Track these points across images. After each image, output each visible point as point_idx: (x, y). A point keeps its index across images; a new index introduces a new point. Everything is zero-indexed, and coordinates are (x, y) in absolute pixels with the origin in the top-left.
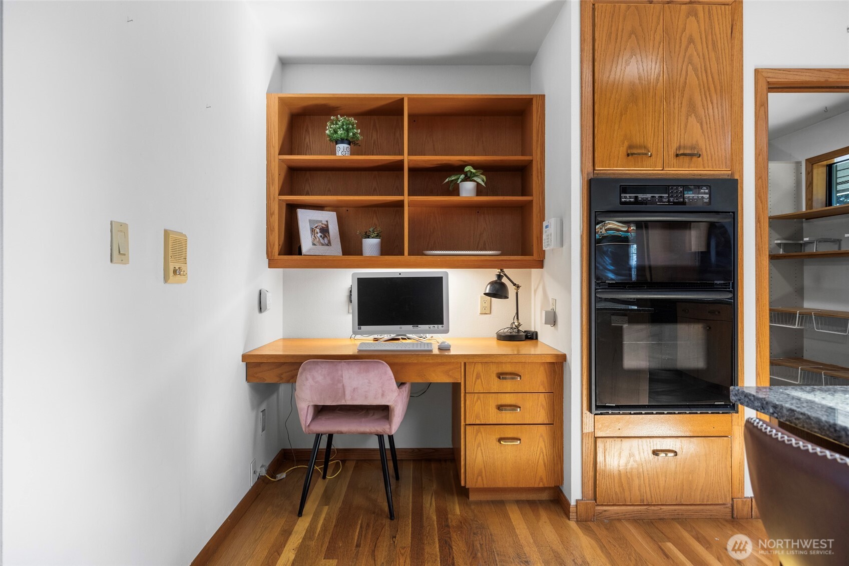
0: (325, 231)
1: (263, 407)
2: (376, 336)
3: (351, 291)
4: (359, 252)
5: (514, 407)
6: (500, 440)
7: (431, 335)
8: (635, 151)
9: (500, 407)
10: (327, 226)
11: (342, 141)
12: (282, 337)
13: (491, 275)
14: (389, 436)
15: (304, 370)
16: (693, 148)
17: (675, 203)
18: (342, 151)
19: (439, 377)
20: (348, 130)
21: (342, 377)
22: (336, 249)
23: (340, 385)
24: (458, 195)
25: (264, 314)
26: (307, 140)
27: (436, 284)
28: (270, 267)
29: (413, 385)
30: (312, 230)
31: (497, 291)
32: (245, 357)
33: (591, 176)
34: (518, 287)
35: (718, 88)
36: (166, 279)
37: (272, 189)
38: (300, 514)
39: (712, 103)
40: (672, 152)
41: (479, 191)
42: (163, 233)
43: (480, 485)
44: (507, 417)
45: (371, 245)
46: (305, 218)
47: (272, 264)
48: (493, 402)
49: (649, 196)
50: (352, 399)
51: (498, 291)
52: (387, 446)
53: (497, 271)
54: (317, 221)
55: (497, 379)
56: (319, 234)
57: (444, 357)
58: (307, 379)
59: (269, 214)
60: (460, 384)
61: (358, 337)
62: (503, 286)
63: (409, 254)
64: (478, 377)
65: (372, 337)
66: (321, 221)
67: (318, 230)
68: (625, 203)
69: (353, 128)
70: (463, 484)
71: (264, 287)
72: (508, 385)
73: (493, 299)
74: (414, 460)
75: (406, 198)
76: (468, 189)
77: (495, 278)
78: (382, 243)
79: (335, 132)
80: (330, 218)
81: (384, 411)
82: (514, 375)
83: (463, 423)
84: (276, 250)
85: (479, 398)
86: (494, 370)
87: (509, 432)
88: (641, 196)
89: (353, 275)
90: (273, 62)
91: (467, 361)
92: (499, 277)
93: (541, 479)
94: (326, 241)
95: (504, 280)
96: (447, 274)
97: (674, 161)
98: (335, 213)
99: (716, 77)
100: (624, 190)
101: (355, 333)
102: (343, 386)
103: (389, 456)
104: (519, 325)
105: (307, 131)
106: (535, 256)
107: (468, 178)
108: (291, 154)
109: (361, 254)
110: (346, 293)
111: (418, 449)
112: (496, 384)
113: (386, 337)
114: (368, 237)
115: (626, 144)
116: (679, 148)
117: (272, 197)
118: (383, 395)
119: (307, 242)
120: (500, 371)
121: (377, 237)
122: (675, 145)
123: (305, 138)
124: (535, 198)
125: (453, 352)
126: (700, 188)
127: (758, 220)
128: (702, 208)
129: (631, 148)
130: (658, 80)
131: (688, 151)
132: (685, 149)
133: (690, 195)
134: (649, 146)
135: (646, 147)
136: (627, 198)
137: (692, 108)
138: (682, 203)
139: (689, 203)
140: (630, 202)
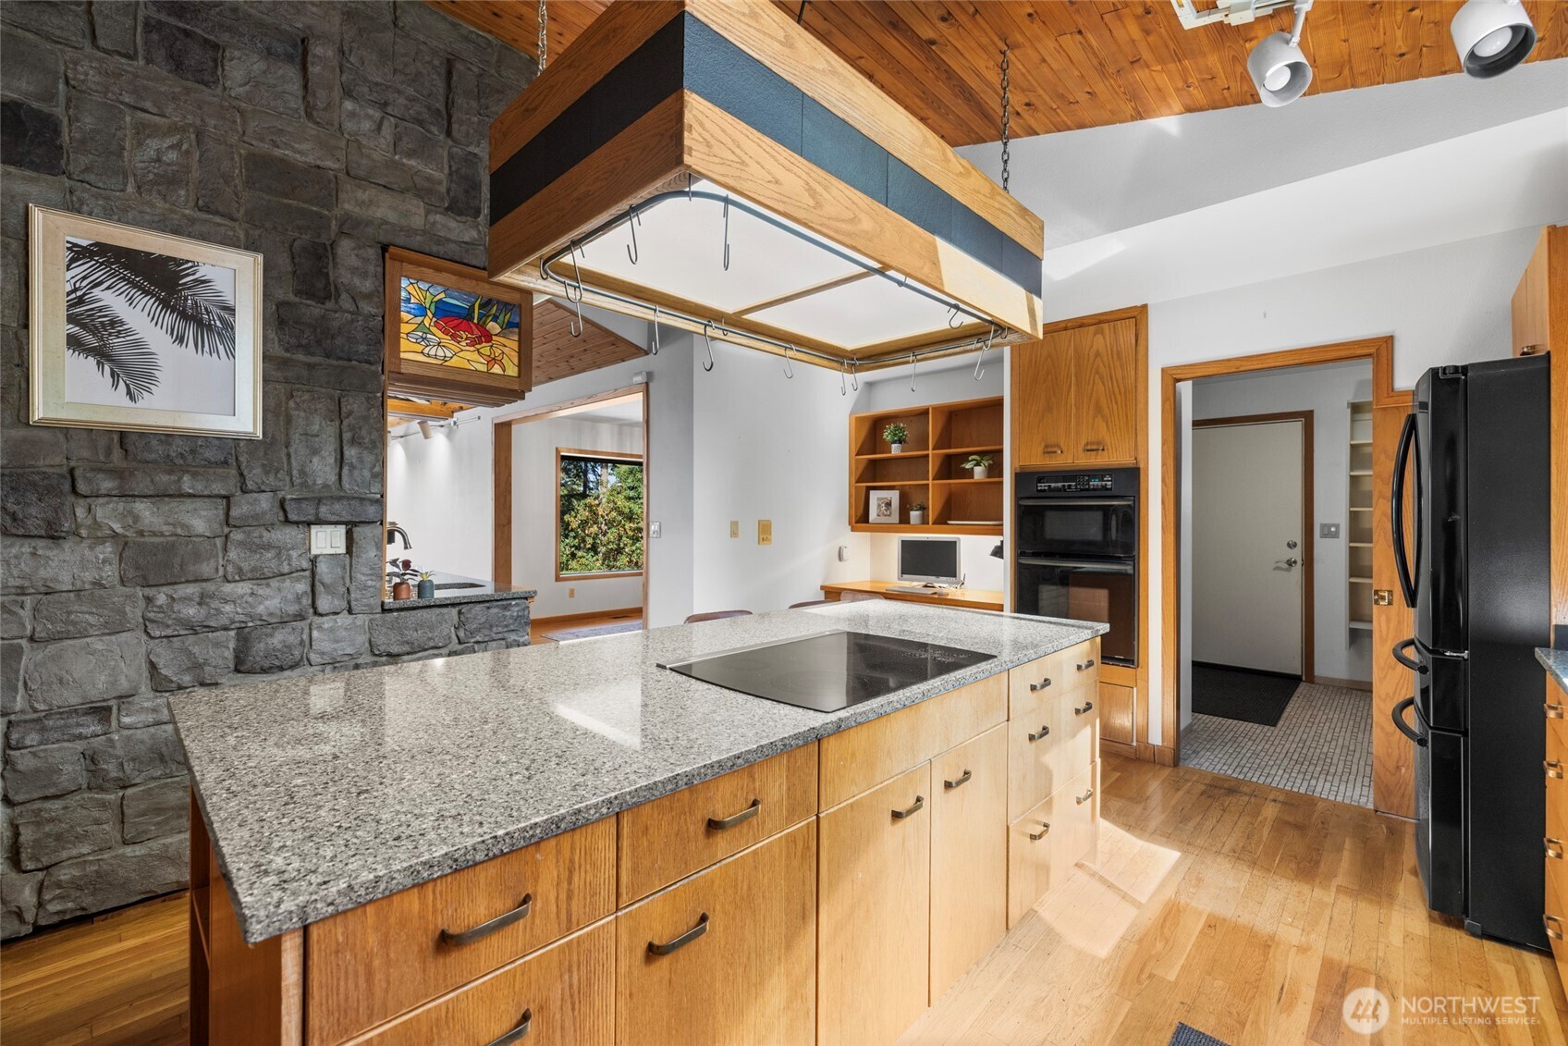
0: (889, 504)
3: (899, 549)
4: (908, 522)
8: (1050, 450)
10: (891, 502)
11: (896, 442)
16: (1098, 443)
17: (1082, 490)
18: (896, 449)
22: (895, 518)
24: (972, 477)
25: (841, 562)
27: (954, 547)
28: (849, 531)
30: (879, 505)
33: (1018, 471)
35: (1123, 390)
36: (760, 543)
37: (852, 480)
39: (1116, 403)
40: (1082, 448)
42: (758, 522)
45: (914, 517)
46: (875, 497)
47: (853, 528)
49: (1060, 485)
54: (882, 500)
56: (884, 508)
59: (850, 496)
61: (899, 581)
63: (934, 523)
66: (886, 499)
67: (883, 505)
68: (1041, 491)
71: (845, 543)
75: (930, 482)
76: (978, 473)
78: (919, 515)
80: (894, 496)
84: (853, 519)
88: (1053, 485)
89: (902, 537)
94: (888, 512)
96: (960, 539)
97: (1082, 455)
98: (897, 492)
99: (1120, 381)
100: (1041, 481)
101: (897, 578)
108: (875, 453)
110: (896, 550)
114: (913, 510)
115: (1043, 445)
116: (1088, 444)
117: (852, 484)
119: (874, 513)
121: (917, 510)
122: (1083, 442)
126: (1103, 476)
127: (1163, 503)
128: (1104, 493)
129: (1046, 446)
130: (1069, 391)
131: (1094, 447)
132: (1092, 443)
133: (1095, 483)
134: (1062, 444)
135: (1058, 446)
136: (1042, 486)
137: (1098, 409)
138: (1088, 490)
139: (1094, 490)
140: (1044, 491)
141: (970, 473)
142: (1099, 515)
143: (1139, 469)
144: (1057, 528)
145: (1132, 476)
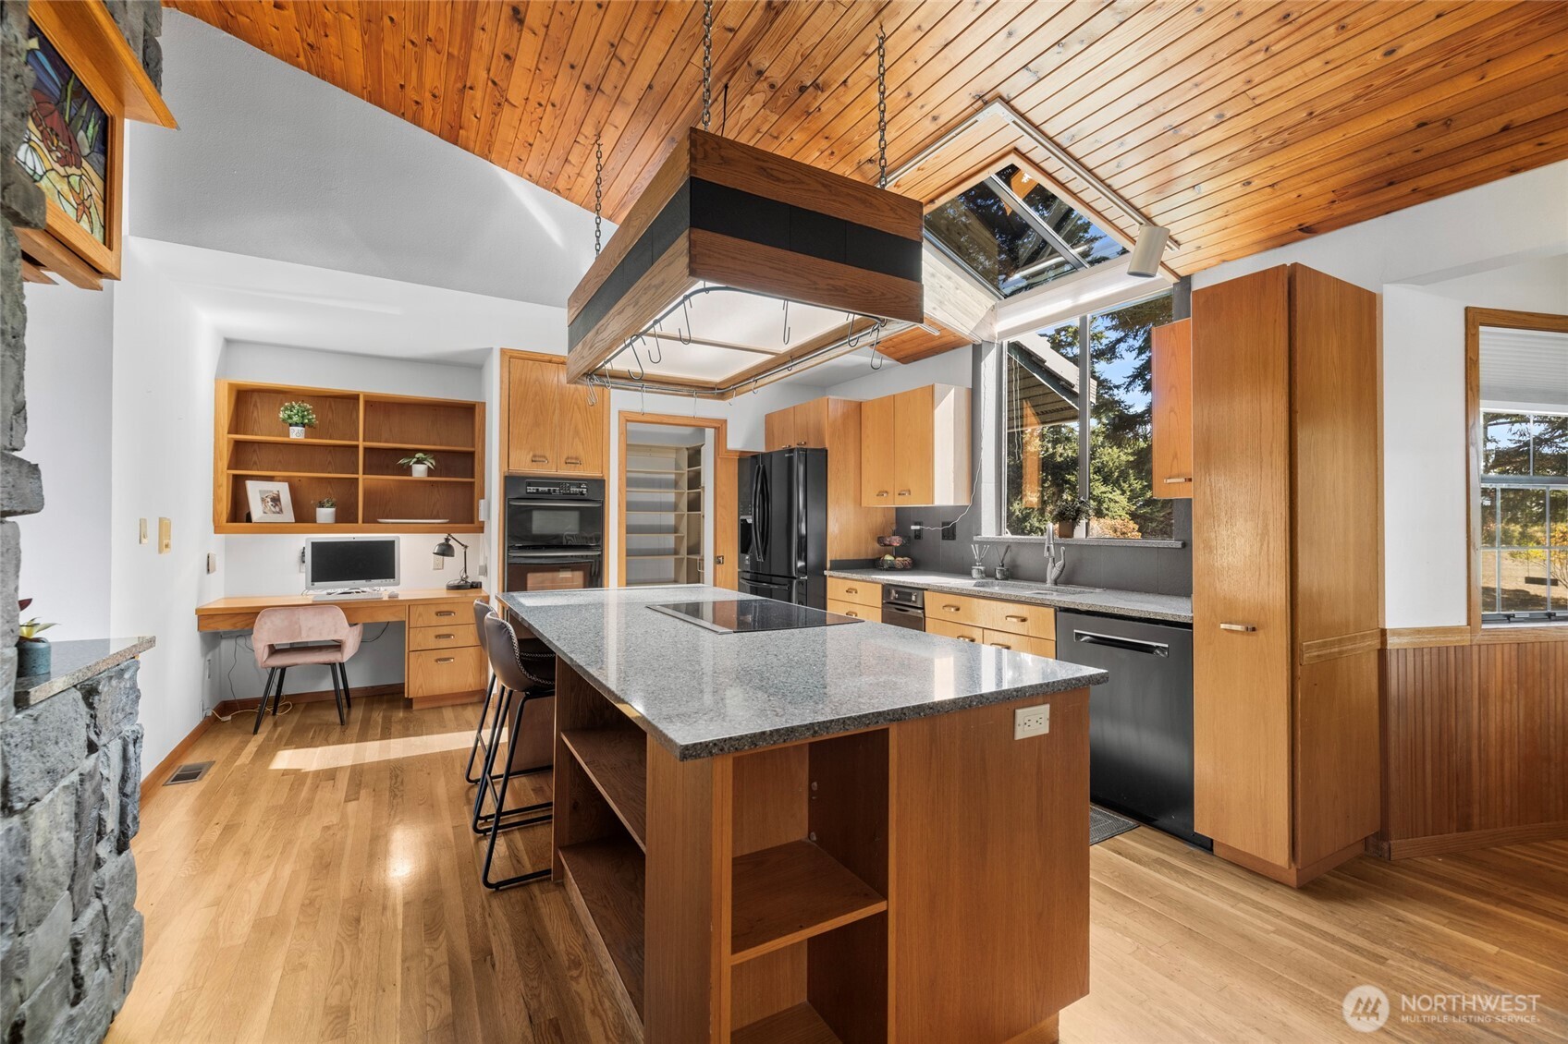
0: (276, 500)
1: (209, 657)
2: (329, 591)
3: (303, 553)
4: (314, 520)
5: (448, 636)
6: (437, 660)
7: (385, 588)
8: (537, 459)
9: (438, 637)
10: (279, 495)
11: (296, 425)
12: (223, 596)
13: (441, 538)
14: (340, 664)
15: (263, 616)
16: (577, 459)
17: (564, 494)
18: (296, 434)
19: (384, 617)
20: (303, 417)
21: (299, 619)
23: (297, 626)
24: (411, 475)
25: (211, 575)
26: (255, 414)
27: (390, 546)
28: (215, 533)
29: (365, 625)
30: (263, 500)
31: (444, 551)
32: (197, 611)
33: (507, 474)
34: (466, 547)
35: (594, 421)
36: (160, 551)
37: (220, 464)
38: (255, 732)
39: (590, 430)
40: (563, 460)
41: (430, 472)
42: (158, 520)
43: (420, 694)
44: (444, 643)
45: (325, 514)
46: (254, 490)
47: (218, 529)
48: (432, 633)
49: (546, 489)
50: (308, 636)
51: (446, 550)
52: (342, 687)
53: (445, 535)
54: (268, 492)
55: (435, 617)
56: (271, 503)
57: (393, 602)
58: (265, 623)
59: (217, 486)
60: (405, 622)
61: (311, 592)
62: (450, 547)
63: (363, 522)
64: (420, 615)
65: (325, 592)
66: (271, 491)
67: (269, 500)
68: (529, 493)
69: (308, 414)
70: (406, 696)
71: (212, 552)
72: (445, 620)
73: (445, 558)
74: (367, 697)
75: (361, 476)
76: (419, 471)
77: (443, 541)
78: (336, 512)
79: (290, 417)
81: (337, 646)
82: (448, 613)
83: (407, 651)
84: (224, 516)
85: (420, 631)
86: (434, 609)
87: (445, 654)
88: (540, 489)
89: (307, 539)
90: (221, 343)
91: (411, 605)
92: (447, 540)
93: (470, 686)
94: (277, 509)
95: (452, 542)
96: (399, 538)
97: (565, 466)
98: (287, 484)
99: (593, 414)
100: (529, 484)
101: (307, 588)
102: (300, 627)
103: (343, 696)
104: (467, 577)
105: (255, 405)
106: (476, 524)
107: (419, 462)
109: (315, 522)
110: (298, 554)
111: (372, 687)
112: (435, 620)
113: (340, 591)
114: (322, 506)
115: (531, 454)
116: (568, 458)
117: (220, 471)
118: (336, 632)
119: (257, 510)
120: (439, 610)
121: (332, 506)
122: (565, 456)
123: (253, 413)
124: (477, 480)
125: (400, 598)
126: (580, 484)
127: (619, 506)
128: (580, 498)
129: (534, 456)
130: (554, 413)
131: (574, 461)
132: (572, 458)
133: (574, 489)
134: (547, 455)
135: (545, 457)
136: (531, 489)
137: (577, 432)
138: (570, 494)
139: (573, 494)
140: (533, 493)
141: (407, 470)
142: (575, 515)
143: (604, 480)
144: (541, 524)
145: (599, 485)
